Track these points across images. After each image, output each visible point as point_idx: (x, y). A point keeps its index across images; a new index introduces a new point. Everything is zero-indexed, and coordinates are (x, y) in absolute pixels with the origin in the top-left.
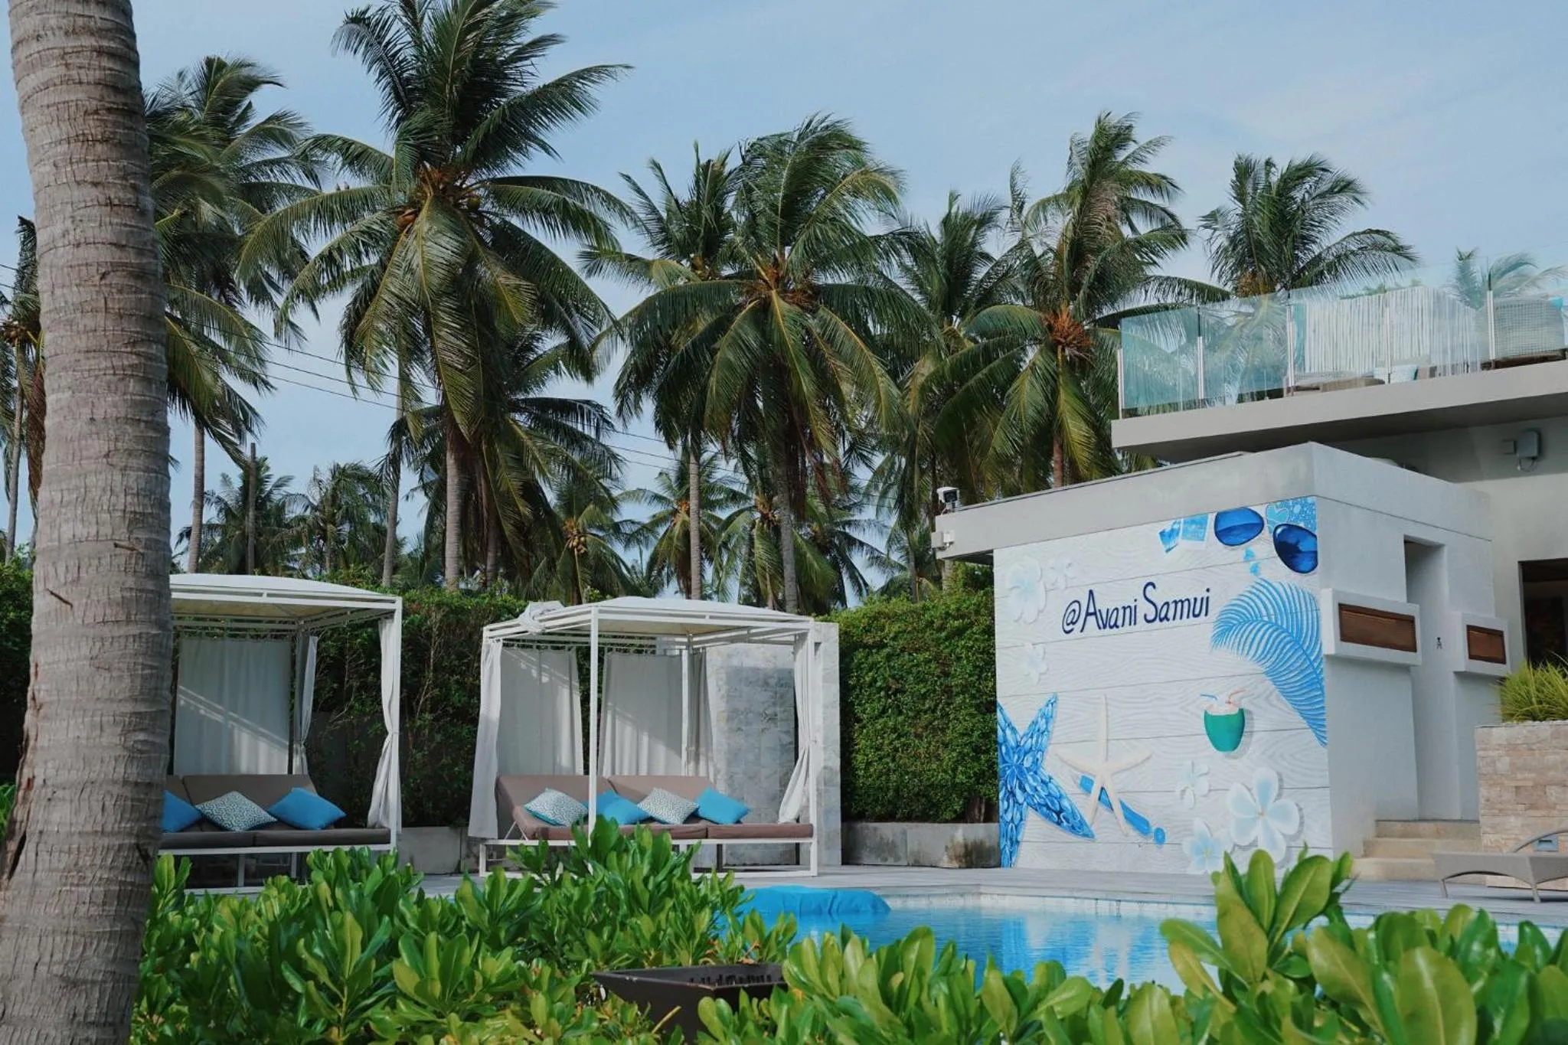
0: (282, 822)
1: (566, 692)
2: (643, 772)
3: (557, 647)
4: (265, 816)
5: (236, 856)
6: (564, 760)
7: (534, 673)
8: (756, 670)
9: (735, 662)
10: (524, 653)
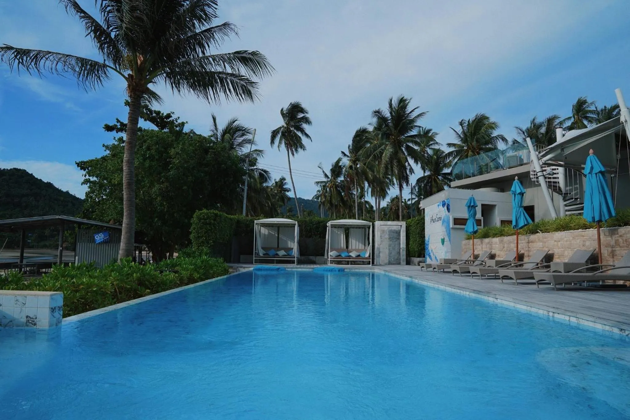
0: (288, 255)
1: (343, 235)
2: (357, 248)
3: (341, 228)
4: (286, 254)
5: (274, 260)
6: (342, 246)
7: (337, 232)
8: (395, 230)
9: (390, 229)
10: (335, 229)
